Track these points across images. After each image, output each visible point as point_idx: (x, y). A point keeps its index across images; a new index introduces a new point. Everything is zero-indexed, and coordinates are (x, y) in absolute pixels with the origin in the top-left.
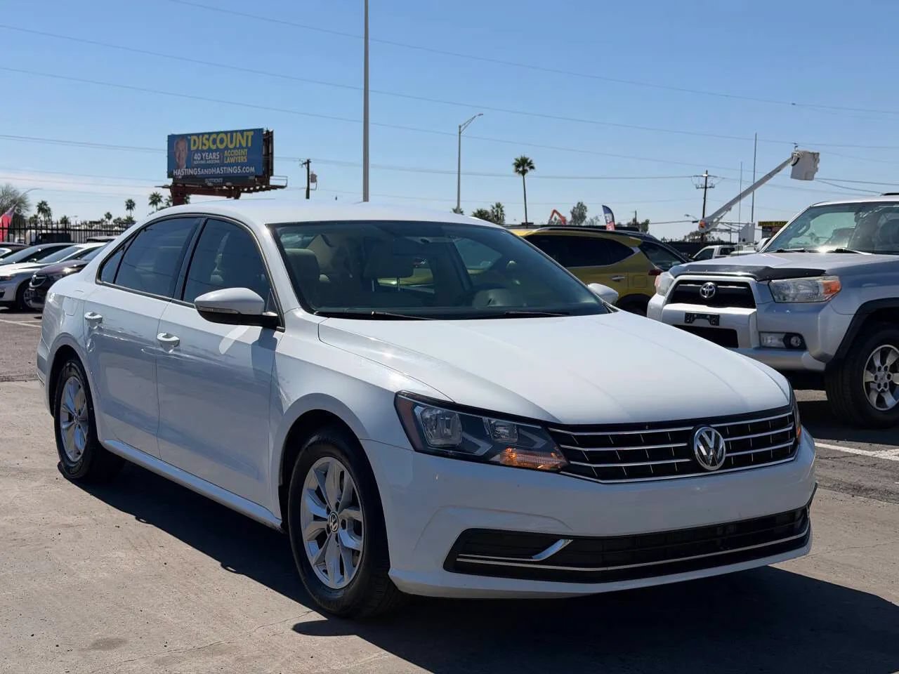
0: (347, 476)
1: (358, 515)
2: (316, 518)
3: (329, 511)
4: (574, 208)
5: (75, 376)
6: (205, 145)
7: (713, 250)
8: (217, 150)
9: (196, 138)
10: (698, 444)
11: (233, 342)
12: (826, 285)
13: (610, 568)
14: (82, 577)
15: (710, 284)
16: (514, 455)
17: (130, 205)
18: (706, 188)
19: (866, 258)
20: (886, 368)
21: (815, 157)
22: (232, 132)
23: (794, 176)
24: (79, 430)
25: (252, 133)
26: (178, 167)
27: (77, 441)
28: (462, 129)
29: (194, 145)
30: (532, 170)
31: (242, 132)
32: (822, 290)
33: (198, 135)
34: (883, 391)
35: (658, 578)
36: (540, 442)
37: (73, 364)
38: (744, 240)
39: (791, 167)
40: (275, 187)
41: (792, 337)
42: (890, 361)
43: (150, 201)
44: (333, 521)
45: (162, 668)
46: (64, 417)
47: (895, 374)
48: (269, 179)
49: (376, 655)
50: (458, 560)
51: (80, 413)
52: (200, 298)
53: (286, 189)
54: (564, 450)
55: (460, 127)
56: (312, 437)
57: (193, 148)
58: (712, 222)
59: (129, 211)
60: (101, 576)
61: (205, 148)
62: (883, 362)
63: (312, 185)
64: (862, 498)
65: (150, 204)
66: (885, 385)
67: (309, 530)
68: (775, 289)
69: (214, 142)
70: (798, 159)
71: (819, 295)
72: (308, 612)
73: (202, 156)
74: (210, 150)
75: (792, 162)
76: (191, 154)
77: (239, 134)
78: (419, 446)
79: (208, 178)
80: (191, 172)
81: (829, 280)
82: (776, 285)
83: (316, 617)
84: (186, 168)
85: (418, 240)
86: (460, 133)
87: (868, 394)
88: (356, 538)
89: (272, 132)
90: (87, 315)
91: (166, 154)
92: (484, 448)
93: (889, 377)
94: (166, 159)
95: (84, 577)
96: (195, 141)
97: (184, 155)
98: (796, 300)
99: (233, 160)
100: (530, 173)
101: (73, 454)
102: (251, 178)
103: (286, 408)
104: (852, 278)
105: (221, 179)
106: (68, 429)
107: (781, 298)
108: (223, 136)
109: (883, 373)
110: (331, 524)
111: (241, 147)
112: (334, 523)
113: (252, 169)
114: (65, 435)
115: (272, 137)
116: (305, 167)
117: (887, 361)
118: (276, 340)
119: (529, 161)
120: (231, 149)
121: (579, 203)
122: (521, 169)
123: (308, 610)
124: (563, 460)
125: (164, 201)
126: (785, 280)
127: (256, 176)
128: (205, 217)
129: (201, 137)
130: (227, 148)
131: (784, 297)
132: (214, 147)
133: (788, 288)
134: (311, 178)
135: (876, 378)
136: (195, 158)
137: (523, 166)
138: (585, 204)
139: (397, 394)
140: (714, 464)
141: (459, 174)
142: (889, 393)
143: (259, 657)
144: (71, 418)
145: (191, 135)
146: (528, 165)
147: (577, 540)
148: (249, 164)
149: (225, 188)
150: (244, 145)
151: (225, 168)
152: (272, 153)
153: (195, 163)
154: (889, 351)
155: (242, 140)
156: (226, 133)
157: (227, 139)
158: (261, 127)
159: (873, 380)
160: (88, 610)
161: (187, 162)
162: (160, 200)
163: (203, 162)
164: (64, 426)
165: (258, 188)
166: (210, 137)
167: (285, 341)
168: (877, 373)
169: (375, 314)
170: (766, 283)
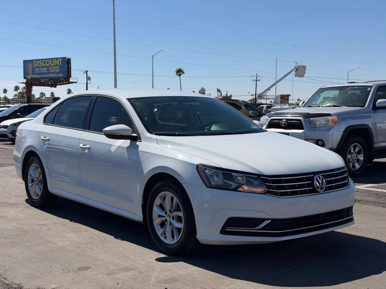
0: (175, 199)
1: (181, 214)
2: (160, 216)
3: (166, 213)
4: (200, 90)
5: (35, 163)
6: (40, 65)
7: (263, 107)
8: (46, 67)
9: (36, 61)
10: (315, 181)
11: (117, 147)
12: (332, 120)
13: (285, 231)
14: (59, 244)
15: (284, 120)
16: (246, 188)
17: (5, 91)
18: (257, 81)
19: (345, 109)
20: (355, 153)
21: (304, 67)
22: (52, 59)
23: (296, 75)
24: (38, 186)
25: (61, 59)
26: (28, 74)
27: (37, 191)
28: (154, 56)
29: (35, 64)
30: (184, 74)
31: (57, 59)
32: (331, 122)
33: (37, 60)
34: (354, 162)
35: (303, 234)
36: (256, 183)
37: (34, 159)
38: (276, 103)
39: (295, 72)
40: (72, 83)
41: (319, 141)
42: (357, 150)
43: (14, 89)
44: (168, 217)
45: (110, 276)
46: (29, 181)
47: (359, 155)
48: (70, 79)
49: (194, 268)
50: (226, 230)
51: (38, 179)
52: (105, 129)
53: (77, 83)
54: (266, 185)
55: (153, 56)
56: (158, 184)
57: (35, 66)
58: (262, 95)
59: (5, 94)
60: (67, 243)
61: (40, 66)
62: (354, 150)
63: (89, 82)
64: (358, 204)
65: (14, 90)
66: (355, 160)
67: (157, 222)
68: (311, 122)
69: (44, 63)
70: (298, 68)
71: (329, 124)
72: (159, 254)
73: (39, 69)
74: (43, 67)
75: (295, 70)
76: (34, 69)
77: (55, 60)
78: (208, 185)
79: (42, 79)
80: (34, 76)
81: (333, 118)
82: (312, 120)
83: (162, 255)
84: (32, 74)
85: (187, 104)
86: (153, 58)
87: (349, 163)
88: (180, 223)
89: (70, 59)
90: (42, 138)
91: (23, 69)
92: (234, 185)
93: (357, 156)
94: (23, 71)
95: (60, 244)
96: (36, 63)
97: (31, 69)
98: (320, 126)
99: (53, 71)
100: (182, 76)
101: (35, 196)
102: (62, 79)
103: (145, 172)
104: (342, 117)
105: (48, 79)
106: (32, 186)
107: (314, 125)
108: (48, 60)
109: (354, 155)
110: (168, 218)
111: (56, 65)
112: (169, 218)
113: (62, 75)
114: (30, 188)
115: (70, 61)
116: (85, 74)
117: (356, 150)
118: (138, 146)
119: (182, 70)
120: (52, 66)
121: (202, 88)
122: (179, 74)
123: (158, 253)
124: (266, 189)
125: (21, 89)
126: (316, 118)
127: (64, 78)
128: (96, 96)
129: (38, 61)
130: (50, 66)
131: (315, 125)
132: (44, 65)
133: (317, 121)
134: (88, 78)
135: (352, 157)
136: (36, 70)
137: (180, 72)
138: (204, 88)
139: (197, 165)
140: (321, 189)
141: (153, 76)
142: (357, 163)
143: (147, 271)
144: (33, 181)
145: (33, 60)
146: (181, 72)
147: (273, 220)
148: (60, 73)
149: (50, 83)
150: (58, 64)
151: (49, 74)
152: (70, 68)
153: (36, 72)
154: (357, 146)
155: (56, 61)
156: (50, 59)
157: (50, 62)
158: (66, 57)
159: (351, 158)
160: (69, 256)
161: (32, 72)
162: (19, 89)
163: (40, 72)
164: (30, 185)
165: (64, 83)
166: (42, 61)
167: (142, 146)
168: (352, 155)
169: (177, 134)
170: (308, 119)
